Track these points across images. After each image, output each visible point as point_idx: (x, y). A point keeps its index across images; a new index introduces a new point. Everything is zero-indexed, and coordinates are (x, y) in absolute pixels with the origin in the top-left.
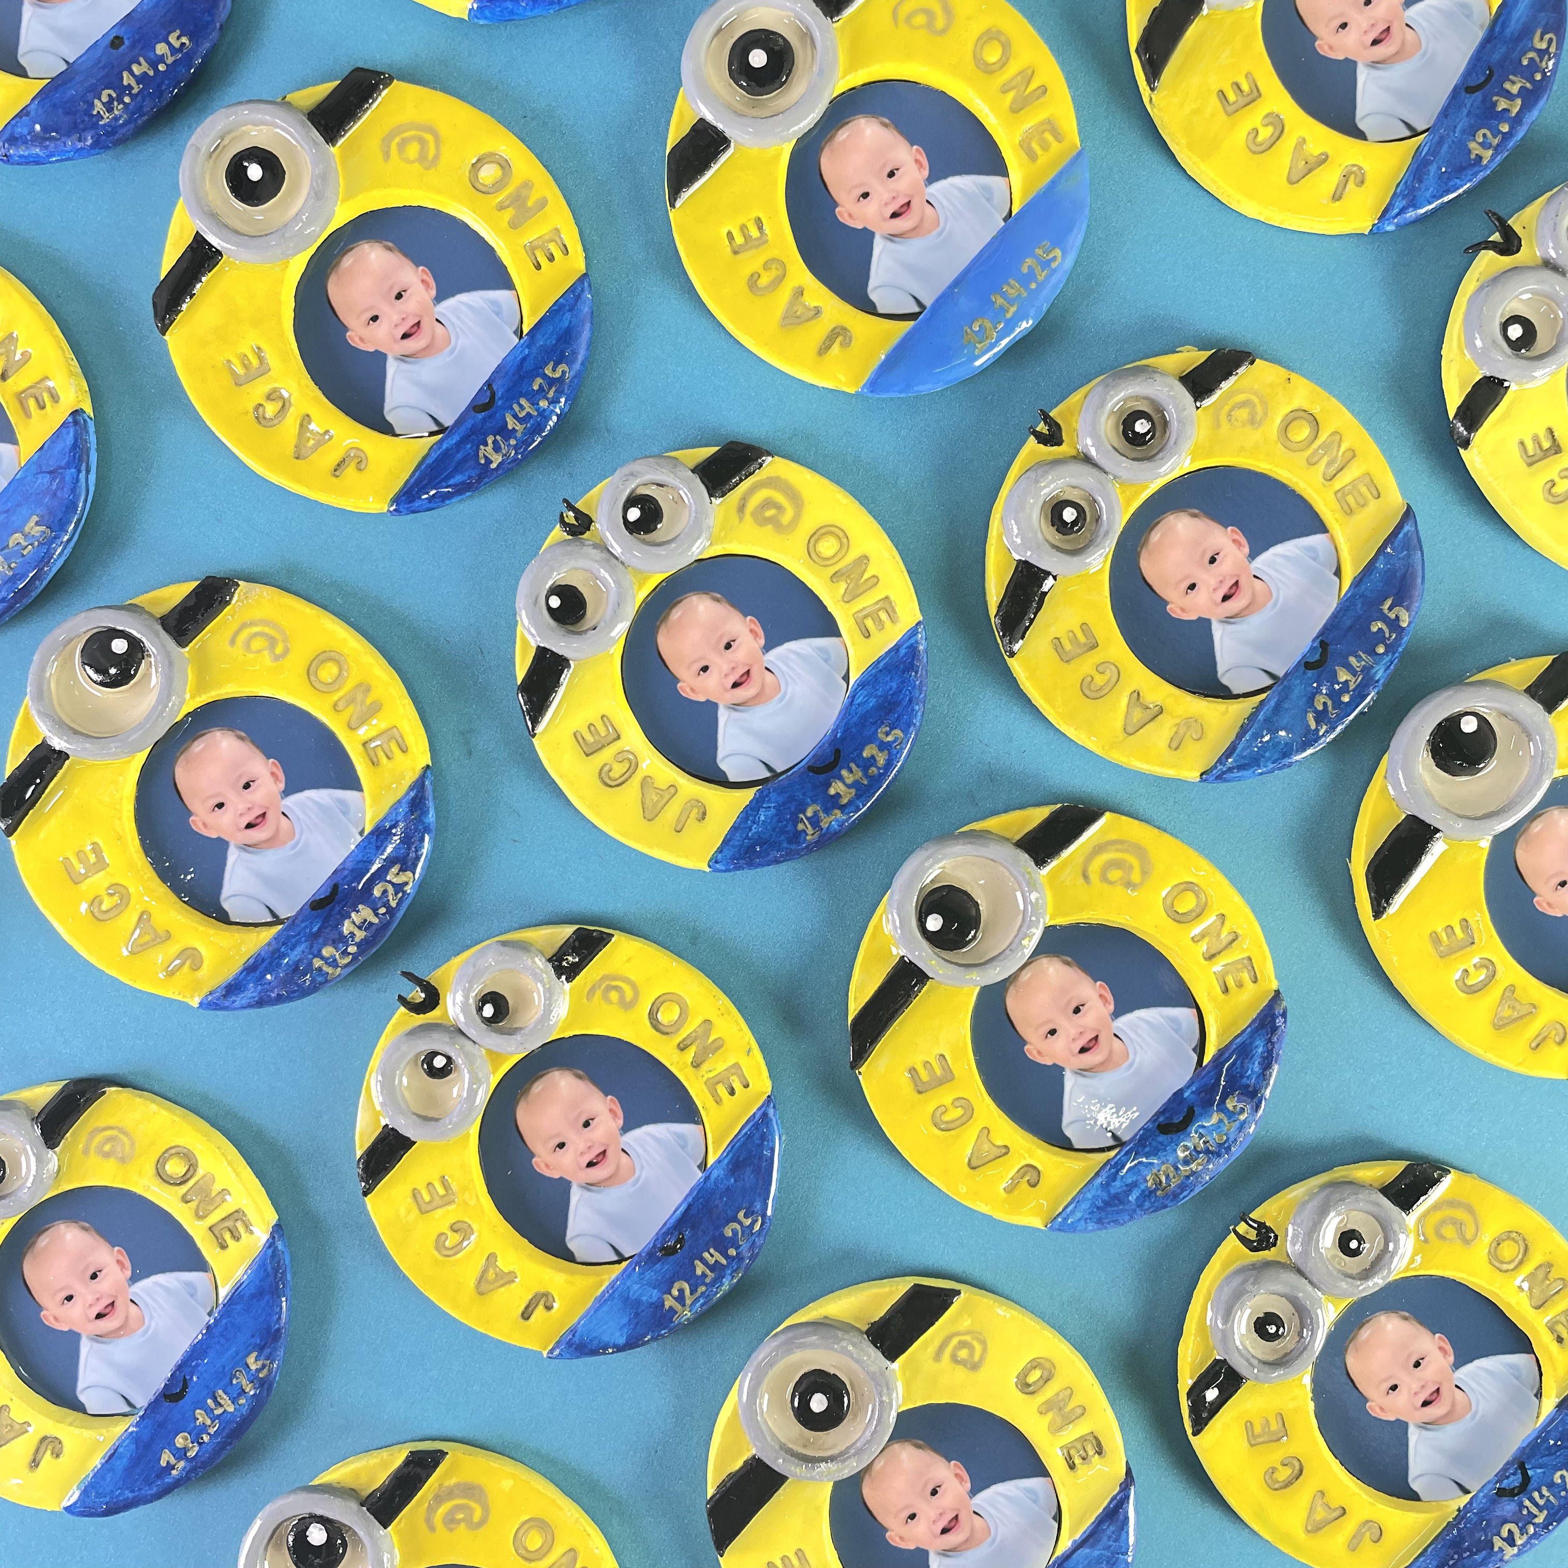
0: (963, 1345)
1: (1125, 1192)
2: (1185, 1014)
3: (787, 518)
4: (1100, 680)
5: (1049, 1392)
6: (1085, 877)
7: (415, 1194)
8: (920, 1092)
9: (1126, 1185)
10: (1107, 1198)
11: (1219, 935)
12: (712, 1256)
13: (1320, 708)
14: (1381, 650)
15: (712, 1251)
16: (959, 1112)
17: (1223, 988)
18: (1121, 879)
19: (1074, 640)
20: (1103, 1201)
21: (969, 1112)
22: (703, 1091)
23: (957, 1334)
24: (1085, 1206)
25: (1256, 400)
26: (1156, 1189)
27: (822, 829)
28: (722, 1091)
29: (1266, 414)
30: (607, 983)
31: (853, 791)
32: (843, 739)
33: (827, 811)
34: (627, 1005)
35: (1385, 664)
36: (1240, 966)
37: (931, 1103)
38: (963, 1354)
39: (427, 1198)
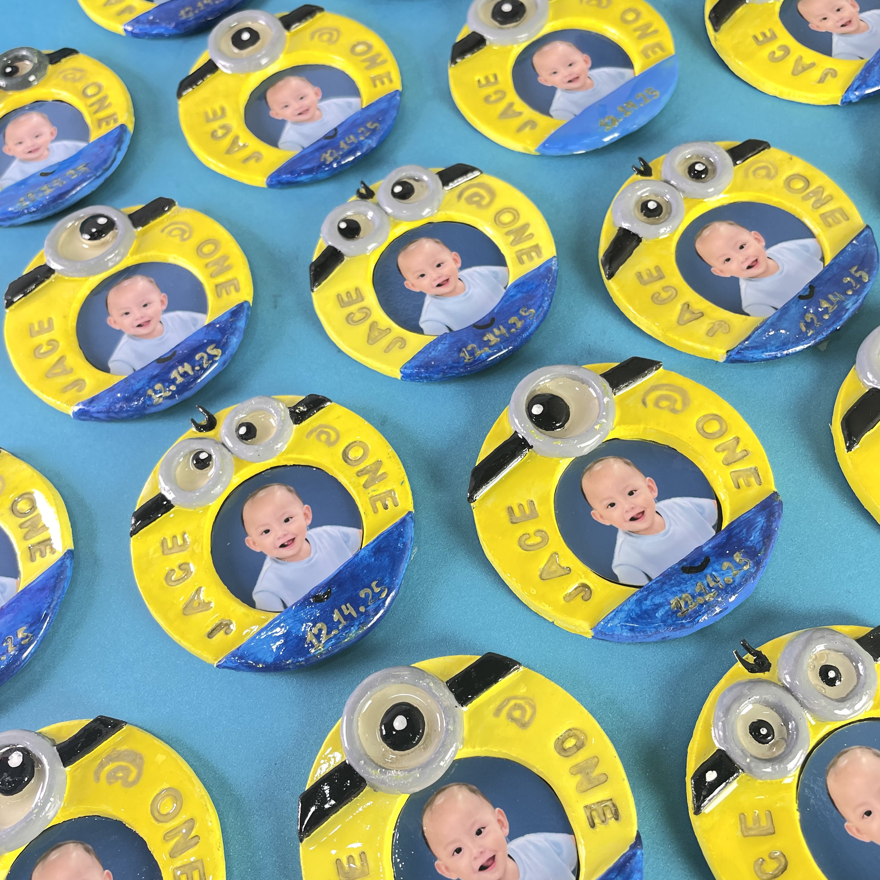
0: (517, 707)
1: (653, 609)
2: (709, 504)
3: (485, 202)
4: (664, 295)
5: (581, 757)
6: (644, 403)
7: (163, 543)
8: (512, 523)
9: (655, 605)
10: (639, 612)
11: (734, 451)
12: (348, 609)
13: (809, 320)
14: (850, 293)
15: (348, 605)
16: (538, 539)
17: (737, 486)
18: (668, 406)
19: (650, 274)
20: (636, 614)
21: (545, 540)
22: (366, 502)
23: (515, 698)
24: (622, 615)
25: (770, 166)
26: (676, 612)
27: (475, 357)
28: (379, 505)
29: (777, 173)
30: (322, 429)
31: (498, 339)
32: (497, 313)
33: (480, 348)
34: (330, 443)
35: (853, 301)
36: (749, 473)
37: (519, 531)
38: (517, 714)
39: (170, 545)
